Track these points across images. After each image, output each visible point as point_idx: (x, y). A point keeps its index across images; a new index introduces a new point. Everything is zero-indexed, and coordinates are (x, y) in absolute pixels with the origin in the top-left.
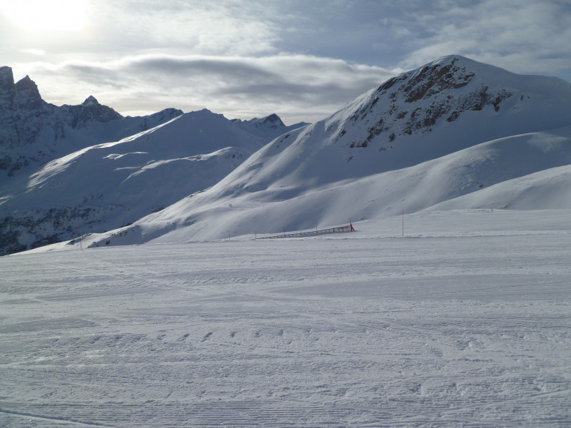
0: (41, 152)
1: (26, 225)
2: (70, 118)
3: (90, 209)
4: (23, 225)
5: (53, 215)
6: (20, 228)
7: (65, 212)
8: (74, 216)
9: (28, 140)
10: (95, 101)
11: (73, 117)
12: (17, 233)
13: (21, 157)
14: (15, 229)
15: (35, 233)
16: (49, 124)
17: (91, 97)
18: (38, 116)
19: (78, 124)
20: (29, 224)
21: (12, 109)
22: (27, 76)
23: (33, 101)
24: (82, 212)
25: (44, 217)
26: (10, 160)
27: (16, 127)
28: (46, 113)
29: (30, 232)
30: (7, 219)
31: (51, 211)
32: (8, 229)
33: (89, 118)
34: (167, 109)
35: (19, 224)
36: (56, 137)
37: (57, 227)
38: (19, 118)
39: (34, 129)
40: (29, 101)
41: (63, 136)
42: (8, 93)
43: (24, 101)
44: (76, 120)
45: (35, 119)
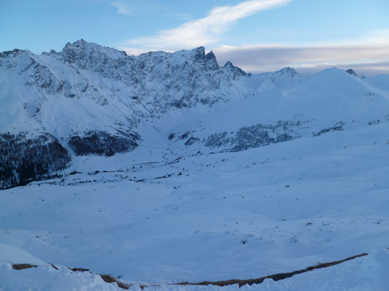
0: (223, 94)
4: (268, 128)
5: (282, 123)
6: (268, 130)
7: (287, 123)
8: (293, 125)
9: (216, 88)
10: (231, 64)
13: (214, 97)
14: (265, 130)
16: (224, 78)
18: (218, 74)
20: (271, 127)
21: (206, 70)
22: (211, 51)
23: (215, 66)
25: (277, 125)
26: (210, 99)
27: (209, 80)
28: (221, 72)
30: (259, 125)
32: (261, 130)
35: (266, 128)
36: (229, 86)
38: (210, 75)
39: (218, 81)
40: (213, 65)
41: (231, 85)
42: (204, 62)
43: (211, 66)
44: (235, 76)
45: (218, 76)
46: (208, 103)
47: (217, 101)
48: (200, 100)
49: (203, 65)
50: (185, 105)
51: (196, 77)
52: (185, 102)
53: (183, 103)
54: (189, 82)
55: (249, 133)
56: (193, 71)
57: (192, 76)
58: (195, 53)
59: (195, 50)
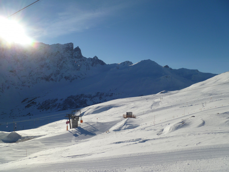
0: (81, 74)
1: (89, 98)
2: (91, 63)
3: (113, 93)
4: (88, 97)
5: (99, 94)
6: (87, 99)
7: (104, 94)
8: (107, 96)
9: (77, 70)
10: (97, 58)
11: (92, 62)
12: (86, 100)
13: (75, 76)
14: (85, 99)
15: (93, 101)
16: (84, 64)
17: (96, 56)
19: (94, 65)
20: (90, 97)
21: (72, 58)
22: (78, 46)
23: (79, 56)
24: (110, 94)
25: (95, 95)
26: (71, 77)
27: (73, 65)
28: (83, 60)
29: (91, 100)
30: (82, 95)
31: (98, 93)
32: (82, 98)
33: (97, 63)
34: (126, 61)
35: (87, 97)
36: (87, 69)
37: (100, 99)
38: (75, 61)
40: (78, 55)
41: (89, 69)
42: (71, 52)
43: (76, 55)
44: (93, 63)
45: (80, 62)
46: (69, 79)
47: (76, 78)
48: (64, 77)
49: (70, 54)
50: (52, 79)
51: (64, 62)
52: (53, 77)
53: (51, 78)
54: (58, 65)
55: (73, 101)
56: (62, 57)
57: (61, 61)
58: (66, 46)
59: (66, 44)
